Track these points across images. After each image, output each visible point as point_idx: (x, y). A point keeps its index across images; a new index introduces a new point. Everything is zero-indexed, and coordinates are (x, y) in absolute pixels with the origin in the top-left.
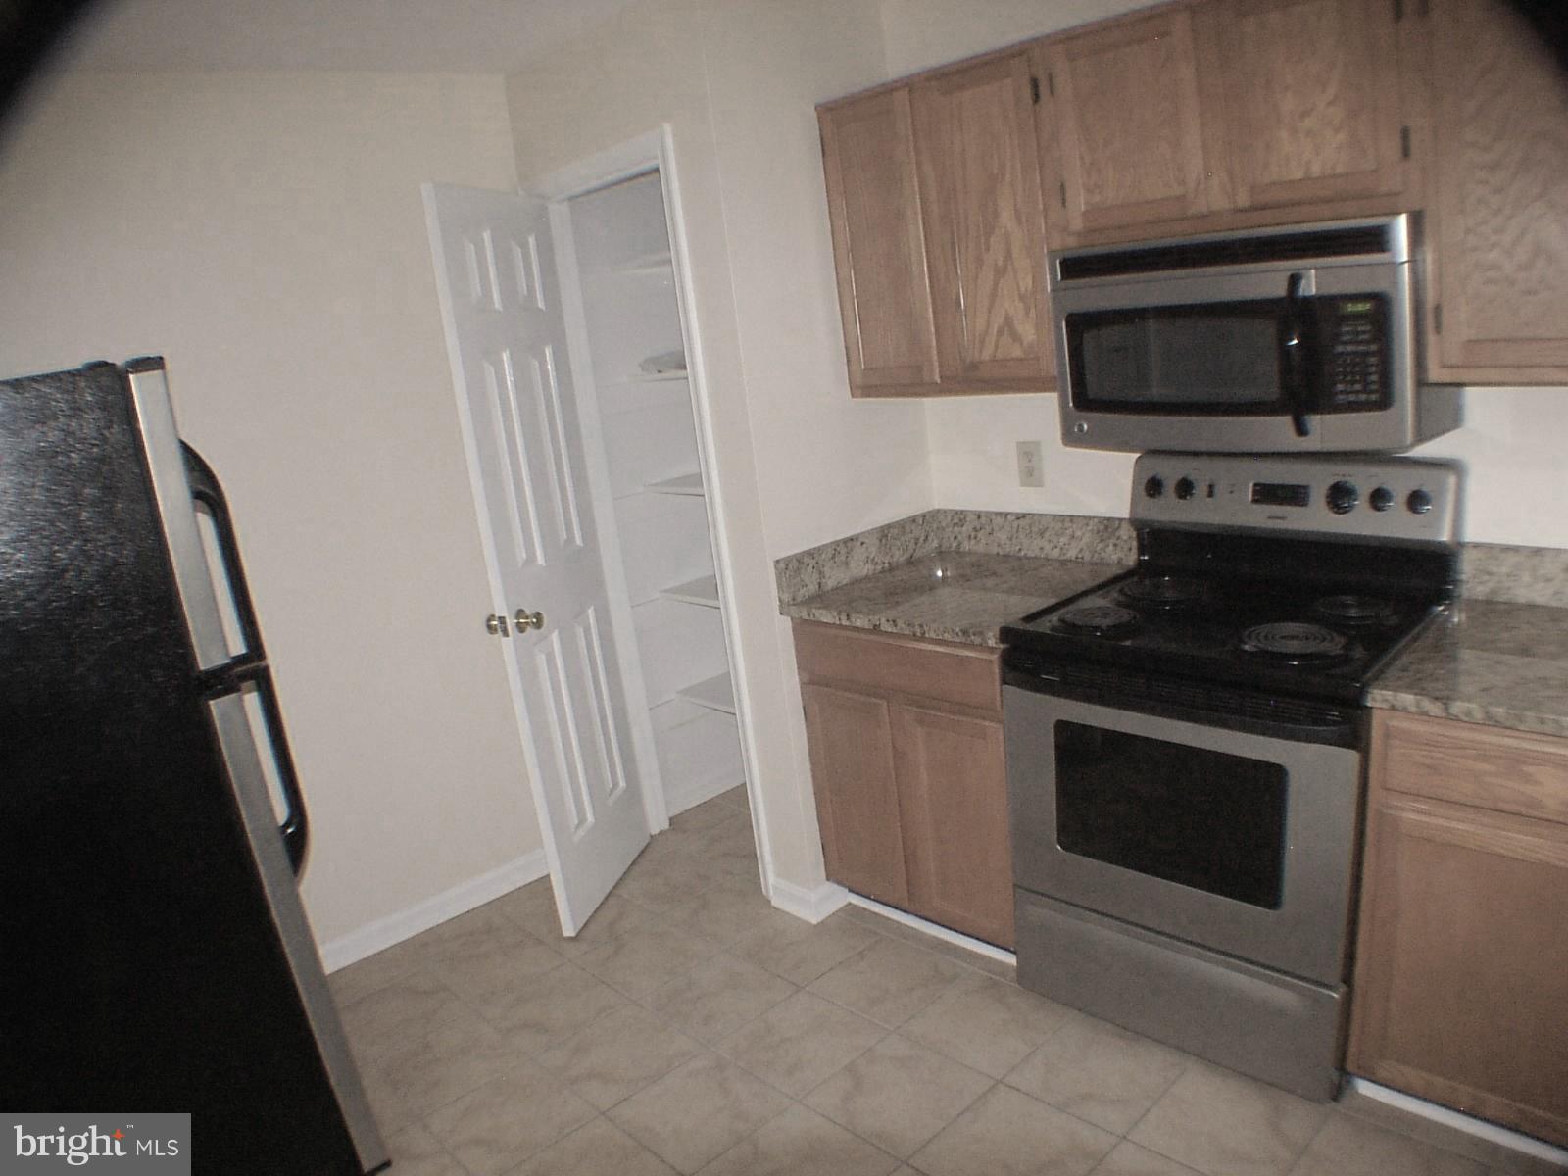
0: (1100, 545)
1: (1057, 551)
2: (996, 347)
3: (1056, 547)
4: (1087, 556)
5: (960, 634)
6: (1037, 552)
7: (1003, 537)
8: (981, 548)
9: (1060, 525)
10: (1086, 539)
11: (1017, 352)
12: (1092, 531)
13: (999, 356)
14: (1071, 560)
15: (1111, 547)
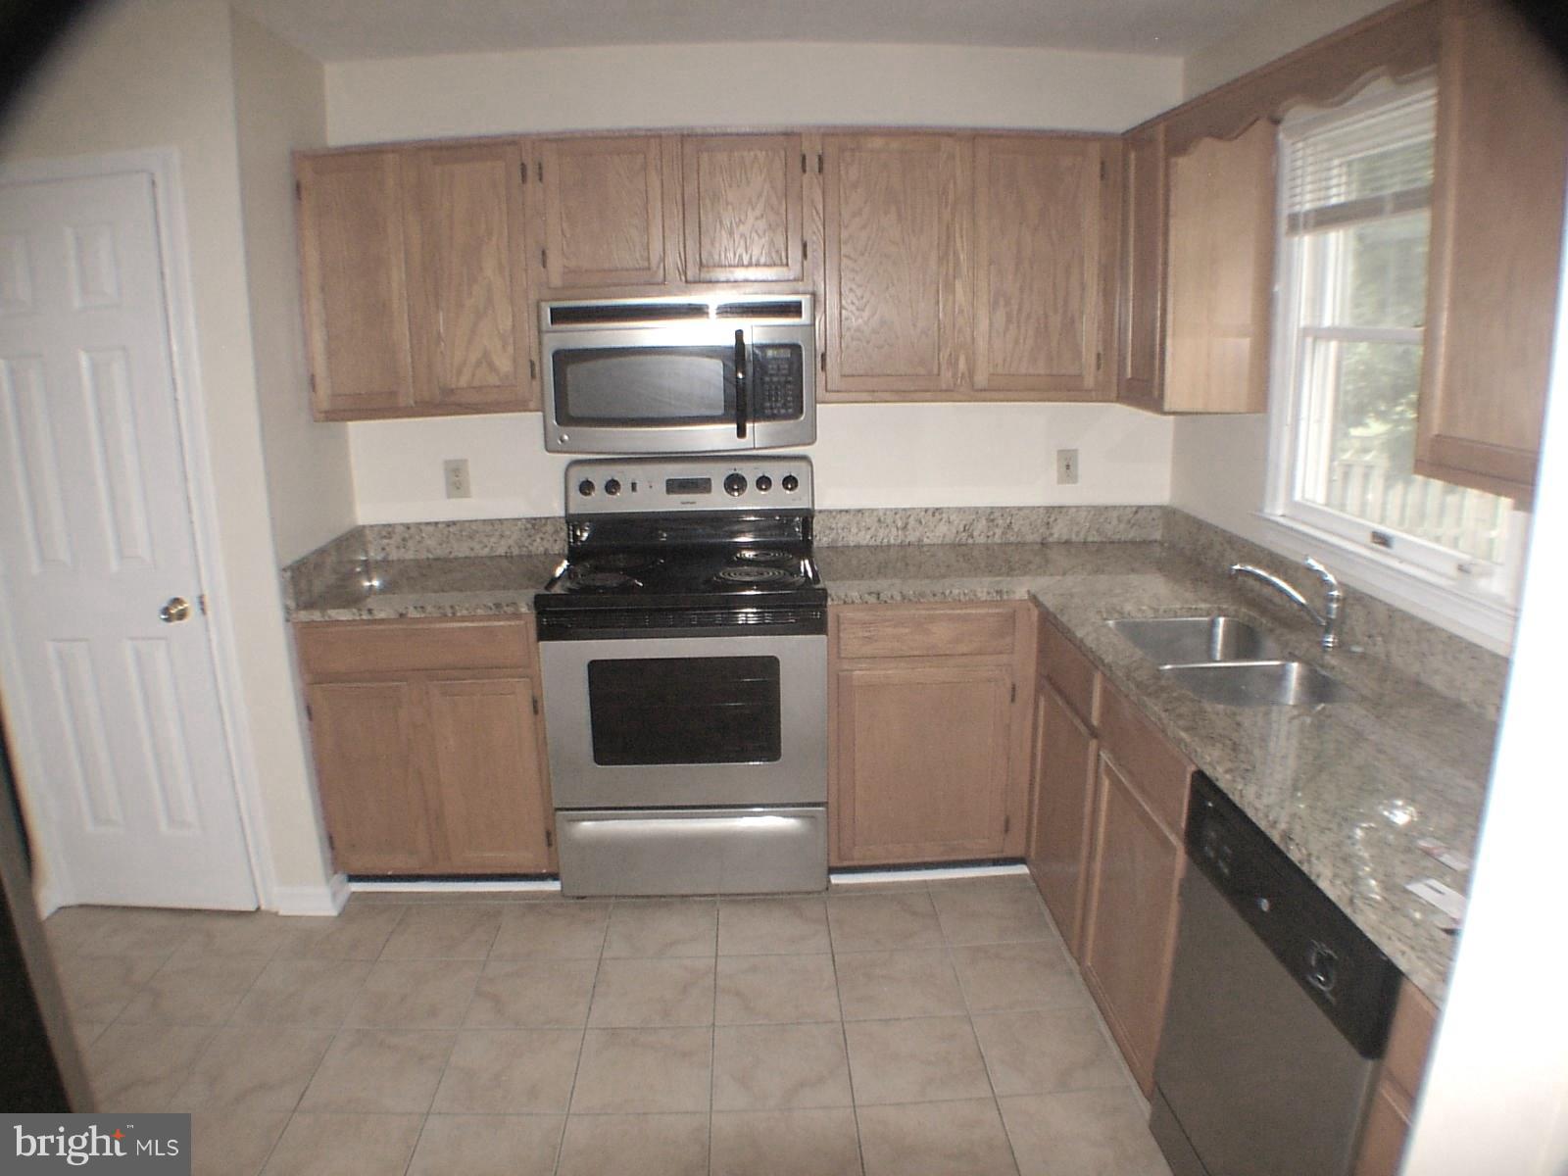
0: (529, 541)
1: (487, 550)
2: (473, 375)
3: (486, 546)
4: (516, 551)
5: (493, 607)
6: (468, 553)
7: (431, 543)
8: (410, 555)
9: (491, 527)
10: (515, 537)
11: (493, 380)
12: (521, 530)
13: (476, 383)
14: (500, 556)
15: (538, 540)
